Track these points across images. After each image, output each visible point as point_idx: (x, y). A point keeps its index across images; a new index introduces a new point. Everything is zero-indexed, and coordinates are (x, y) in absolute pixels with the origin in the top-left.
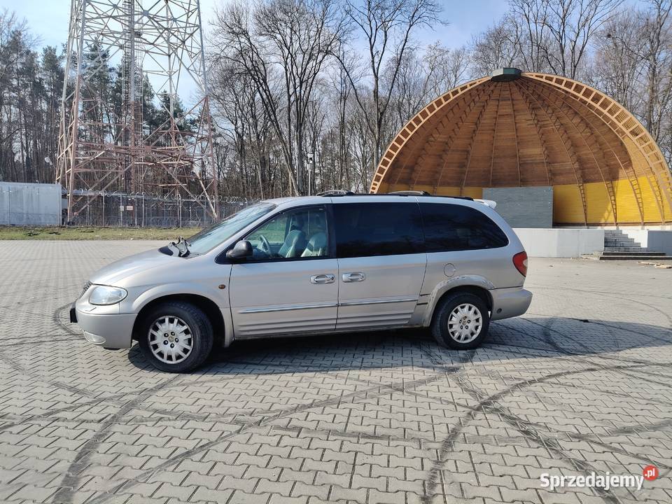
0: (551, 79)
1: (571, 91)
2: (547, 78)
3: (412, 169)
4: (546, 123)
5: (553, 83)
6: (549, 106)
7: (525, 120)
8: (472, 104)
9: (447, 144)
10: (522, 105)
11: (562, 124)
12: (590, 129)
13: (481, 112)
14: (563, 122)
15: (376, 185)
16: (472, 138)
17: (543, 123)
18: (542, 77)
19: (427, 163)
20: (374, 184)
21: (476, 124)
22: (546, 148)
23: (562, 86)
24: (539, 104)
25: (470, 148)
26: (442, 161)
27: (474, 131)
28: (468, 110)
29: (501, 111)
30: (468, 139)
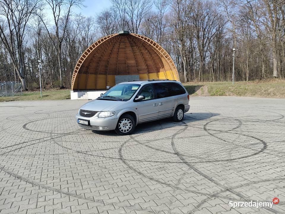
0: (140, 36)
1: (146, 41)
2: (138, 36)
3: (88, 67)
4: (136, 51)
5: (140, 38)
6: (137, 46)
7: (129, 50)
8: (111, 43)
9: (100, 58)
10: (128, 45)
11: (141, 53)
12: (151, 54)
13: (113, 46)
14: (142, 51)
15: (75, 74)
16: (110, 56)
17: (135, 52)
18: (136, 35)
19: (93, 65)
20: (74, 74)
21: (111, 51)
22: (136, 61)
23: (143, 39)
24: (134, 45)
25: (109, 60)
26: (99, 64)
27: (111, 53)
28: (109, 45)
29: (121, 47)
30: (108, 56)
